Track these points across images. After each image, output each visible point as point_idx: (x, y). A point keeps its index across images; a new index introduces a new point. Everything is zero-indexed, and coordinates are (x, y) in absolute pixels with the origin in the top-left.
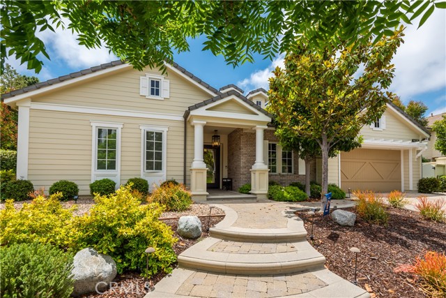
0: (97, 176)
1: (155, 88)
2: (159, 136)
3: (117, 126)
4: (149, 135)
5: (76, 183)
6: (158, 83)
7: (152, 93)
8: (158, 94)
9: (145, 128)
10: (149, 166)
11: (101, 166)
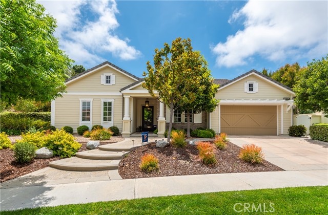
0: (82, 124)
1: (108, 79)
2: (110, 104)
3: (91, 100)
4: (105, 103)
5: (72, 127)
6: (110, 77)
7: (107, 83)
8: (109, 83)
9: (103, 101)
10: (105, 119)
11: (84, 119)
